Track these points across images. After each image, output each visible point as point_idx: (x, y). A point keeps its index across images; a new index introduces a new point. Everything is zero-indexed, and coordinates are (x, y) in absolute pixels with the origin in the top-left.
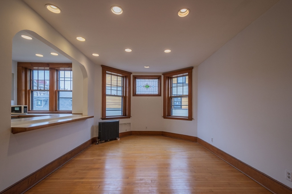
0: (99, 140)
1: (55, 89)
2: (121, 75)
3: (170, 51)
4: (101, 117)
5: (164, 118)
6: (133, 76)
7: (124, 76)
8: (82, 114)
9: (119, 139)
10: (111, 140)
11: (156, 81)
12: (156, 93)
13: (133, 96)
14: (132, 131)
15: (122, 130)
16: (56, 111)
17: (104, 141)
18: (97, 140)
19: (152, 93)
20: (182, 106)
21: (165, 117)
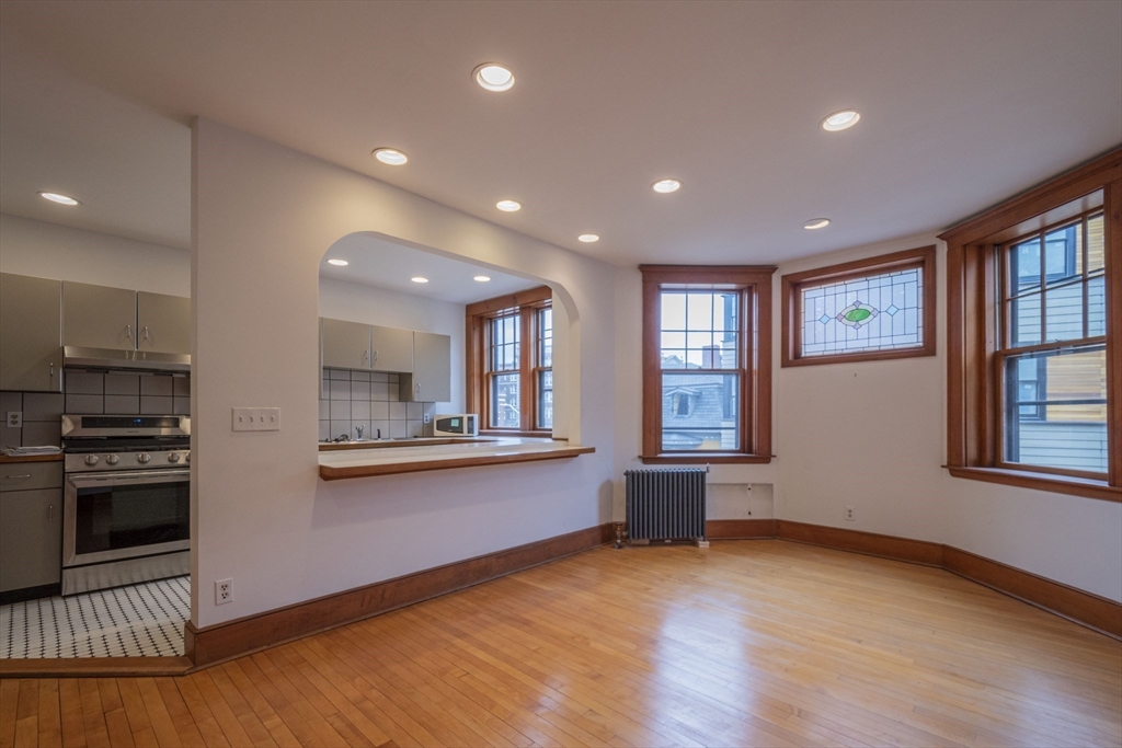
0: (624, 534)
1: (533, 366)
2: (733, 286)
3: (858, 117)
4: (641, 454)
5: (953, 475)
6: (784, 278)
7: (743, 286)
8: (566, 440)
9: (704, 545)
10: (676, 542)
11: (911, 280)
12: (914, 339)
13: (785, 364)
14: (778, 521)
15: (719, 508)
16: (534, 428)
17: (647, 542)
18: (618, 533)
19: (886, 344)
20: (1049, 408)
21: (956, 467)
